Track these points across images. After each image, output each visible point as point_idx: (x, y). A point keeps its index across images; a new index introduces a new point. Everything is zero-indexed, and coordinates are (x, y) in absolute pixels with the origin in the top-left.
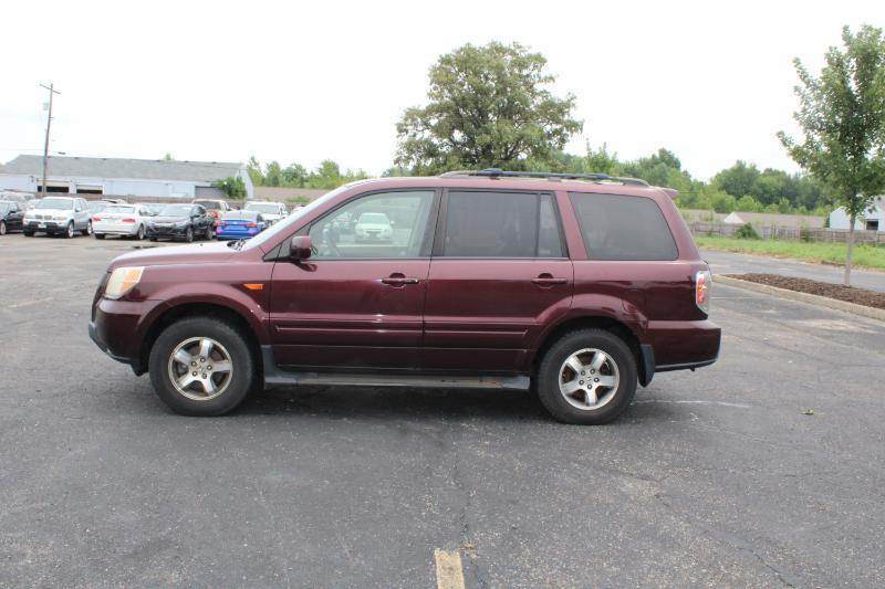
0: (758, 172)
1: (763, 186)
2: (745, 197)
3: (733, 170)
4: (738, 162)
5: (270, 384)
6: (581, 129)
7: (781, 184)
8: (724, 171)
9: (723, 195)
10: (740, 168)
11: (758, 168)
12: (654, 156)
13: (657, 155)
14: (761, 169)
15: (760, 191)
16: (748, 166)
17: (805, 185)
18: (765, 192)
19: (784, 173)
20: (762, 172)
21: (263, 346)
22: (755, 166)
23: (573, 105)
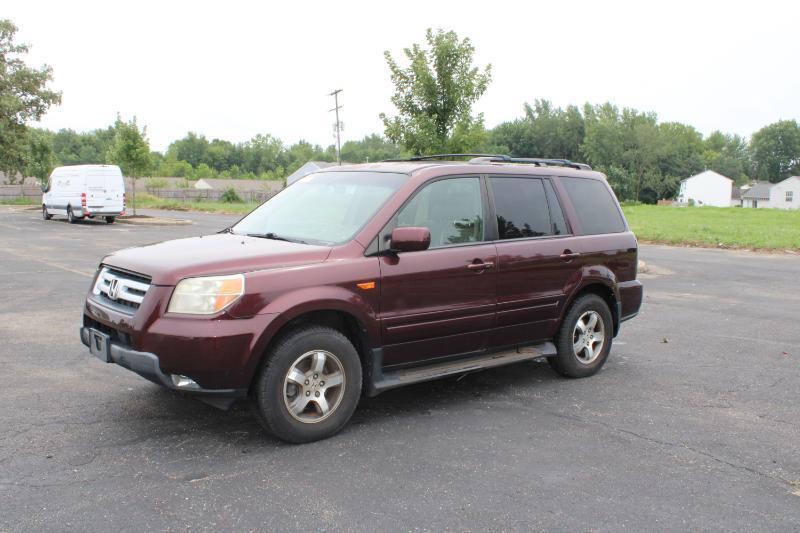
0: (206, 142)
1: (212, 155)
2: (201, 165)
3: (185, 140)
4: (190, 134)
5: (380, 389)
6: (60, 101)
7: (228, 153)
8: (177, 142)
9: (183, 164)
10: (191, 139)
11: (207, 139)
12: (110, 128)
13: (114, 126)
14: (210, 140)
15: (210, 159)
16: (198, 137)
17: (248, 154)
18: (215, 160)
19: (229, 143)
20: (210, 142)
21: (374, 350)
22: (204, 138)
23: (50, 76)
